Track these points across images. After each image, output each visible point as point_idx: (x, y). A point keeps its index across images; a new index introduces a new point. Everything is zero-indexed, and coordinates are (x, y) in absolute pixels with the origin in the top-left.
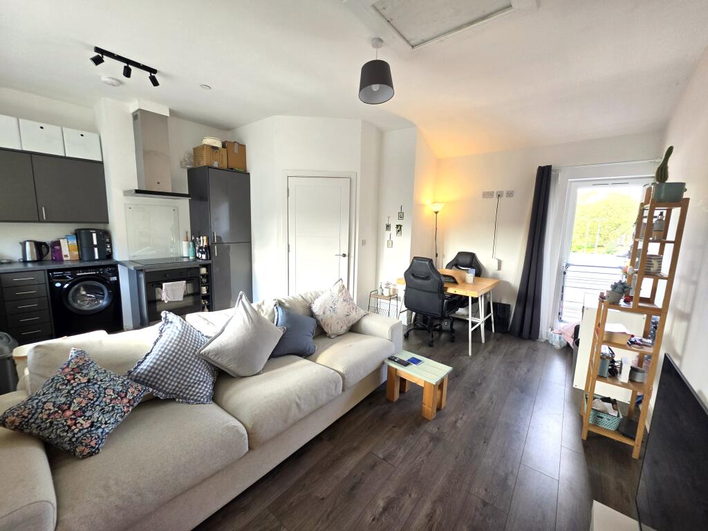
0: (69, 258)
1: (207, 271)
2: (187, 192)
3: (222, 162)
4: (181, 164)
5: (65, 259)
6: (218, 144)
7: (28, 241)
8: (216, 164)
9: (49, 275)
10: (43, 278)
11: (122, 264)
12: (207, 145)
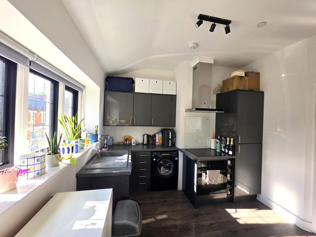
0: (158, 144)
1: (231, 163)
2: (215, 108)
3: (245, 87)
4: (213, 91)
5: (157, 144)
6: (243, 75)
7: (146, 134)
8: (241, 88)
9: (152, 154)
10: (149, 155)
11: (180, 150)
12: (237, 76)
